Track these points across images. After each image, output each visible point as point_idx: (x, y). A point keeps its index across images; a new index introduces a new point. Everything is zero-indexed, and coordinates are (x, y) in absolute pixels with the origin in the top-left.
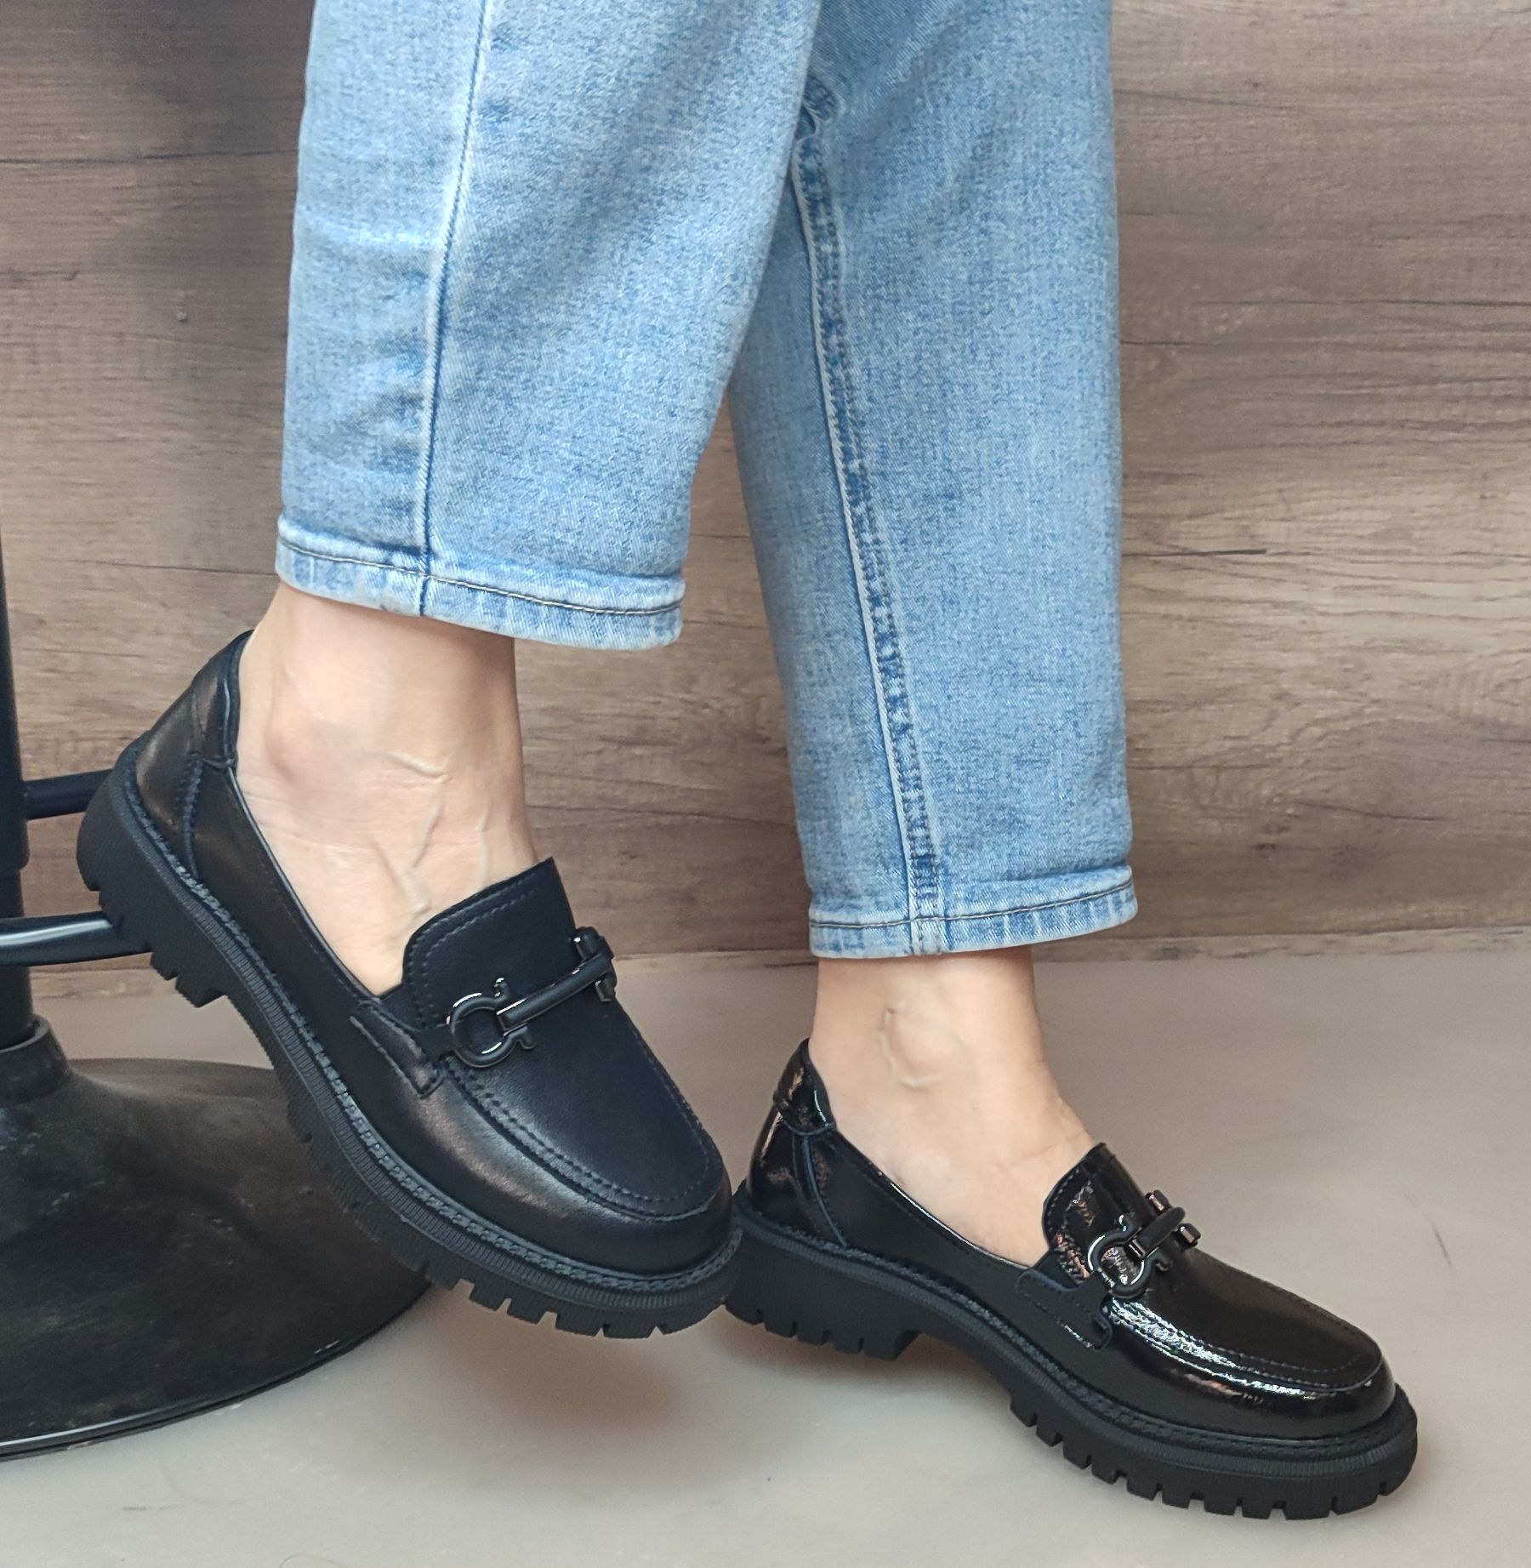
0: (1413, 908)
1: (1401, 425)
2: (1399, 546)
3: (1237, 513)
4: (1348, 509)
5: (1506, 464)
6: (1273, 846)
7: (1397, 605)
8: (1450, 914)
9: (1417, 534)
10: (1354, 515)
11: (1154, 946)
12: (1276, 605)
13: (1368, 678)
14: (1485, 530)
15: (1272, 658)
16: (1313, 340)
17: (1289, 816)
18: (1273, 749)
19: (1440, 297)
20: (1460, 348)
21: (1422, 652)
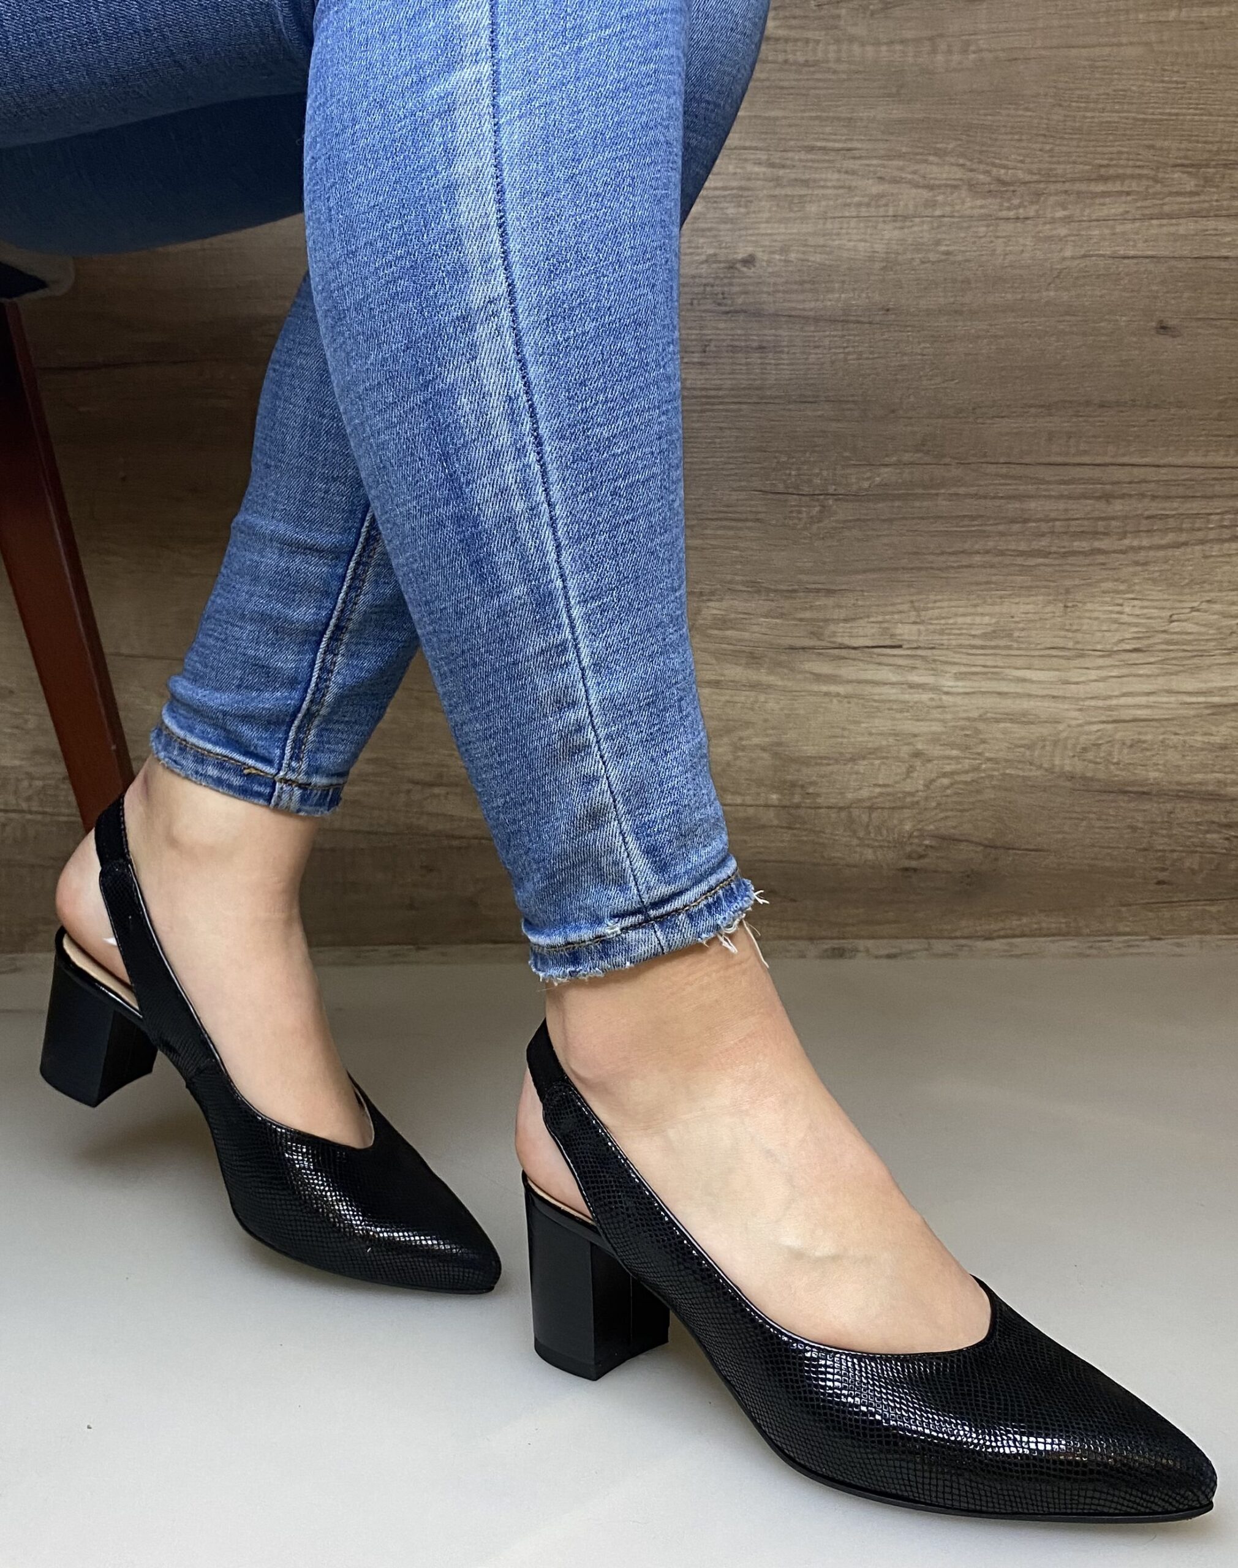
0: (1025, 920)
1: (1002, 553)
2: (1002, 643)
3: (880, 618)
4: (964, 615)
5: (1082, 582)
6: (915, 870)
7: (1004, 687)
8: (1053, 926)
9: (1016, 634)
10: (968, 620)
11: (826, 947)
12: (912, 686)
13: (984, 741)
14: (1067, 630)
15: (909, 726)
16: (934, 492)
17: (927, 846)
18: (912, 794)
19: (1027, 460)
20: (1045, 496)
21: (1023, 723)
